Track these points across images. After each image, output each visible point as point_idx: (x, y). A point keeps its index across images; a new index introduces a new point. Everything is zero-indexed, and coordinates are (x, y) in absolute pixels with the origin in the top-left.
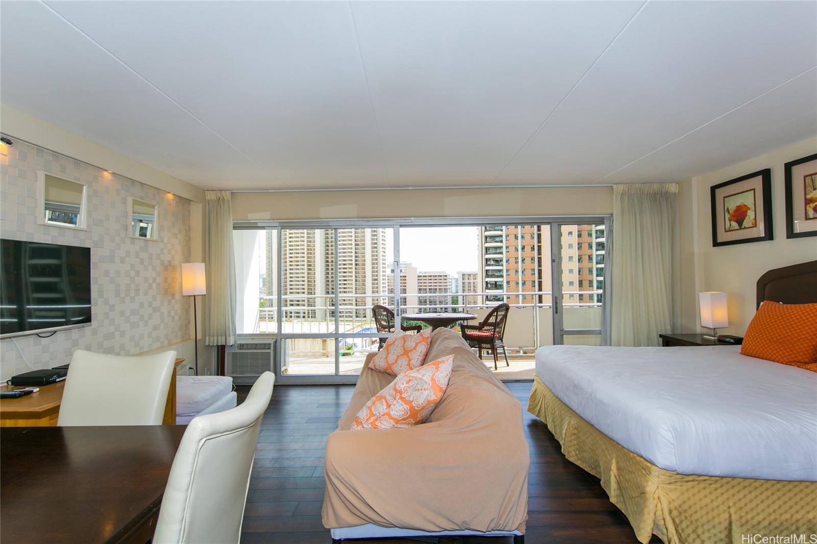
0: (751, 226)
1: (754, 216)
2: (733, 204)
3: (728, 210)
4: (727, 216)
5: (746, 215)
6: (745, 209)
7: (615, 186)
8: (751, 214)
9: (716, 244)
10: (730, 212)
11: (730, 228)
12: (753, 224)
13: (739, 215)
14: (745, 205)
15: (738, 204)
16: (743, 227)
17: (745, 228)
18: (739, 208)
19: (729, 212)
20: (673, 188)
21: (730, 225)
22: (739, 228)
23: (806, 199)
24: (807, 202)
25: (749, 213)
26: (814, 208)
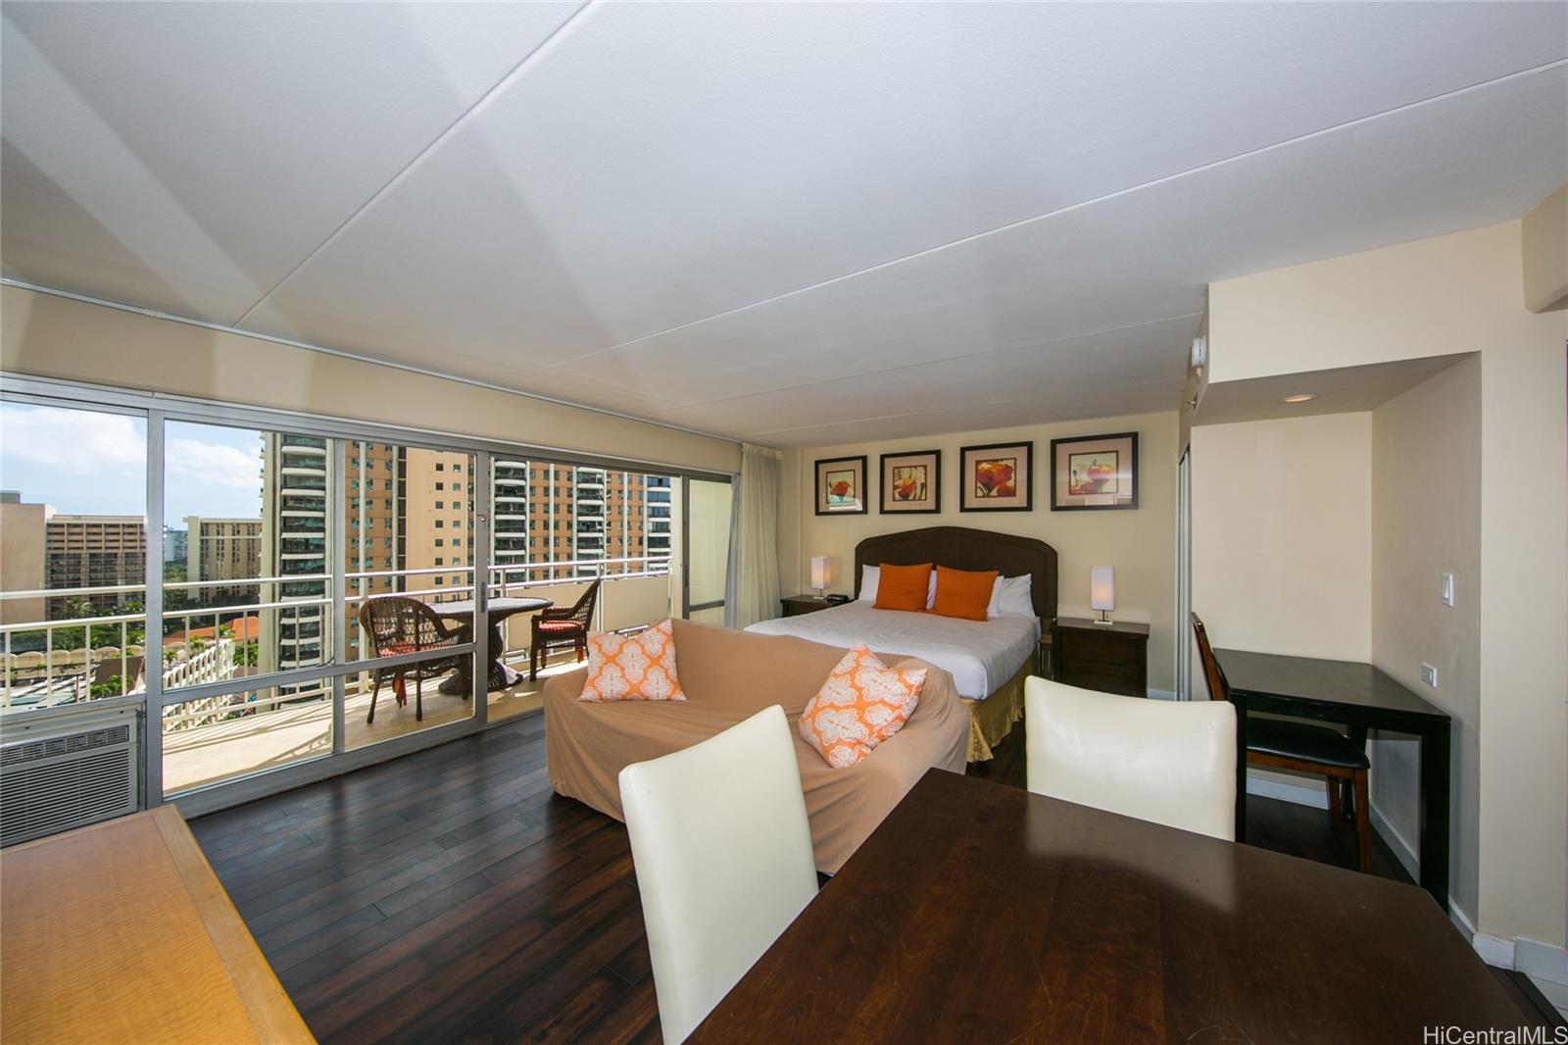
1: (852, 492)
2: (835, 479)
3: (830, 484)
4: (829, 490)
5: (847, 490)
6: (845, 485)
7: (744, 444)
8: (850, 490)
9: (818, 513)
10: (832, 486)
11: (831, 500)
12: (851, 500)
13: (841, 490)
14: (846, 483)
15: (840, 480)
16: (844, 501)
18: (840, 483)
20: (779, 455)
21: (832, 497)
22: (840, 502)
23: (894, 485)
24: (895, 487)
25: (849, 489)
26: (900, 494)
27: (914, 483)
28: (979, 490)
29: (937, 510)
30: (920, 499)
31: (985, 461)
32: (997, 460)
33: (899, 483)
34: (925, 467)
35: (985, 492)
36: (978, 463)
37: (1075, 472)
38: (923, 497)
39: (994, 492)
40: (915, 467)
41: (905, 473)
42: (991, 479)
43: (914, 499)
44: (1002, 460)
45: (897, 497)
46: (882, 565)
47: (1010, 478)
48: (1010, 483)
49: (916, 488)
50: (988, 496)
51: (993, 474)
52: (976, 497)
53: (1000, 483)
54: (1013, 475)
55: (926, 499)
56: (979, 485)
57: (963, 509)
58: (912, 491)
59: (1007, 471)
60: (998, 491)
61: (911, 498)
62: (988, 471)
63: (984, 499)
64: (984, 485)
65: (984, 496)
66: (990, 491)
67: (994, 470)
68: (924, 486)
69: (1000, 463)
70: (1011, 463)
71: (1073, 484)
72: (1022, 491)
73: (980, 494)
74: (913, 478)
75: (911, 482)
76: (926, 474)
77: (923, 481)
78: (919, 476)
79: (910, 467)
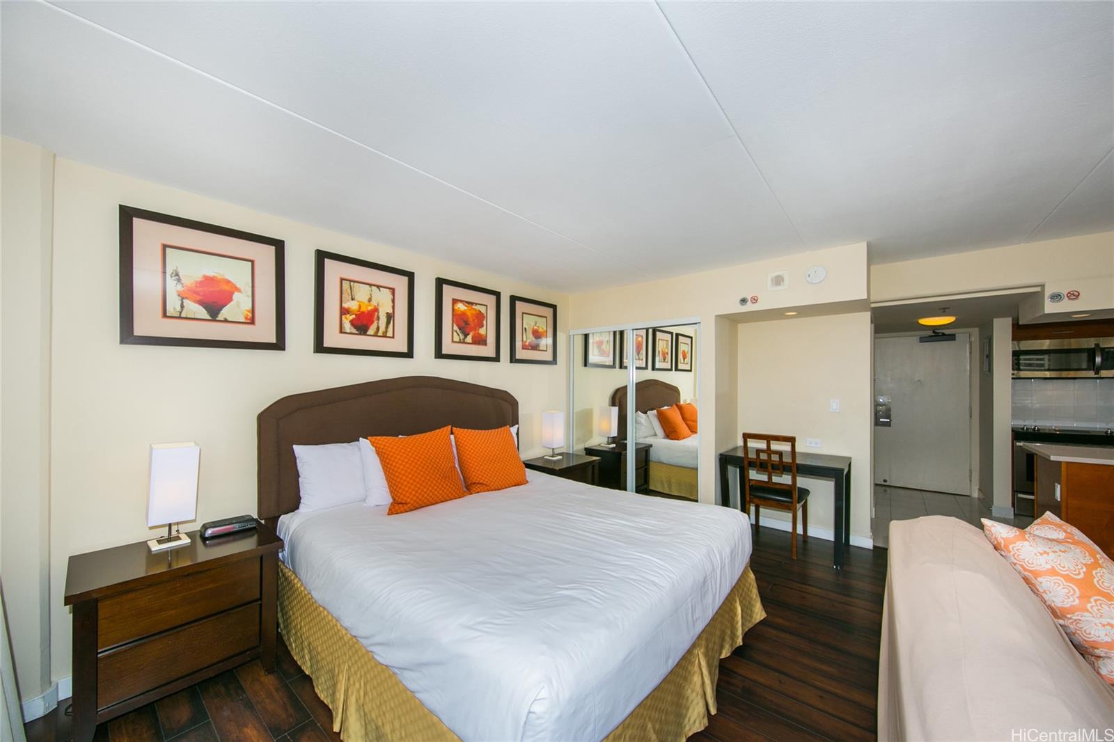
0: (243, 320)
1: (249, 306)
2: (193, 267)
3: (177, 275)
4: (174, 287)
5: (230, 300)
6: (227, 288)
8: (242, 300)
9: (129, 337)
10: (183, 280)
11: (181, 313)
12: (246, 318)
13: (211, 295)
14: (228, 282)
15: (211, 274)
16: (220, 317)
17: (226, 321)
18: (210, 281)
19: (179, 280)
21: (182, 307)
22: (209, 318)
23: (342, 309)
24: (344, 312)
25: (236, 296)
26: (352, 322)
27: (376, 310)
28: (455, 333)
29: (409, 354)
30: (385, 336)
31: (462, 301)
32: (472, 304)
33: (353, 305)
34: (393, 291)
35: (462, 337)
36: (455, 301)
37: (525, 329)
38: (390, 334)
39: (469, 339)
40: (378, 287)
41: (362, 293)
42: (466, 323)
43: (376, 335)
44: (476, 304)
45: (348, 327)
46: (369, 438)
47: (483, 326)
48: (482, 331)
49: (378, 318)
50: (464, 342)
51: (467, 316)
52: (453, 341)
53: (474, 329)
54: (485, 322)
55: (393, 337)
56: (456, 328)
57: (439, 354)
58: (372, 322)
59: (480, 318)
60: (473, 338)
61: (371, 331)
62: (464, 314)
63: (460, 345)
64: (460, 329)
65: (460, 342)
66: (466, 335)
67: (469, 314)
68: (390, 317)
69: (474, 307)
70: (483, 309)
71: (525, 339)
72: (491, 340)
73: (456, 338)
74: (374, 303)
75: (370, 308)
76: (393, 301)
77: (390, 311)
78: (383, 302)
79: (371, 285)
